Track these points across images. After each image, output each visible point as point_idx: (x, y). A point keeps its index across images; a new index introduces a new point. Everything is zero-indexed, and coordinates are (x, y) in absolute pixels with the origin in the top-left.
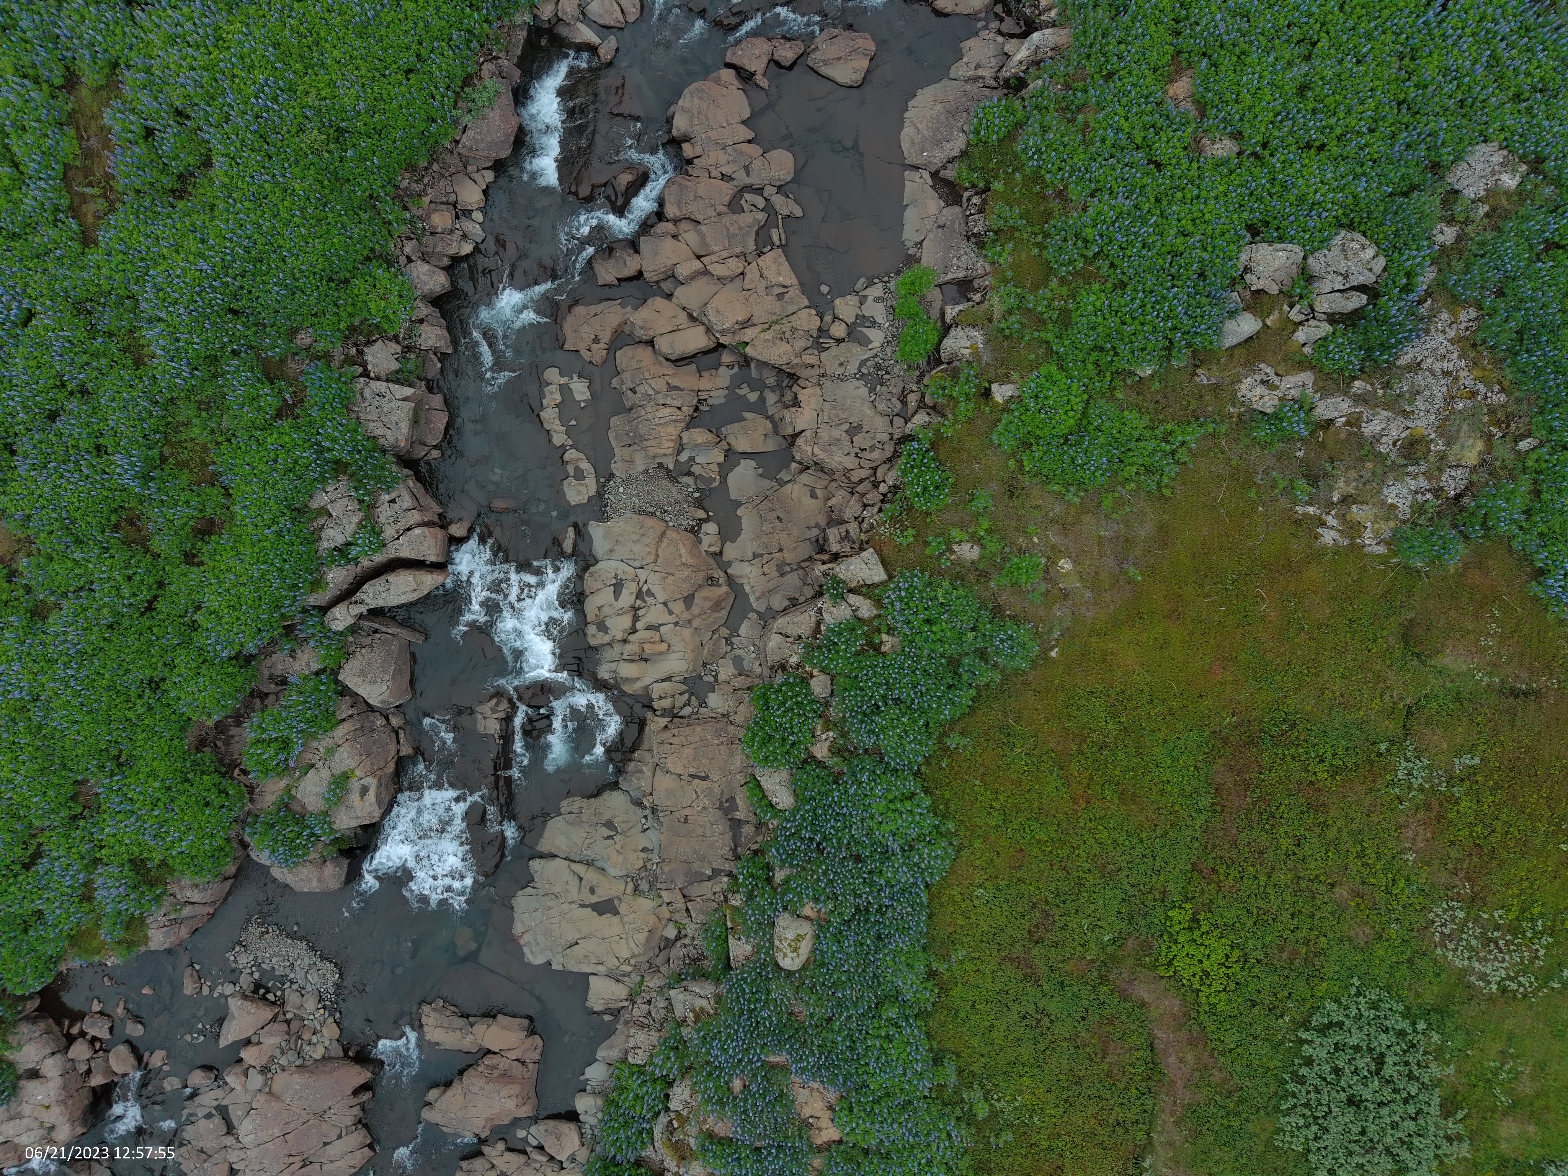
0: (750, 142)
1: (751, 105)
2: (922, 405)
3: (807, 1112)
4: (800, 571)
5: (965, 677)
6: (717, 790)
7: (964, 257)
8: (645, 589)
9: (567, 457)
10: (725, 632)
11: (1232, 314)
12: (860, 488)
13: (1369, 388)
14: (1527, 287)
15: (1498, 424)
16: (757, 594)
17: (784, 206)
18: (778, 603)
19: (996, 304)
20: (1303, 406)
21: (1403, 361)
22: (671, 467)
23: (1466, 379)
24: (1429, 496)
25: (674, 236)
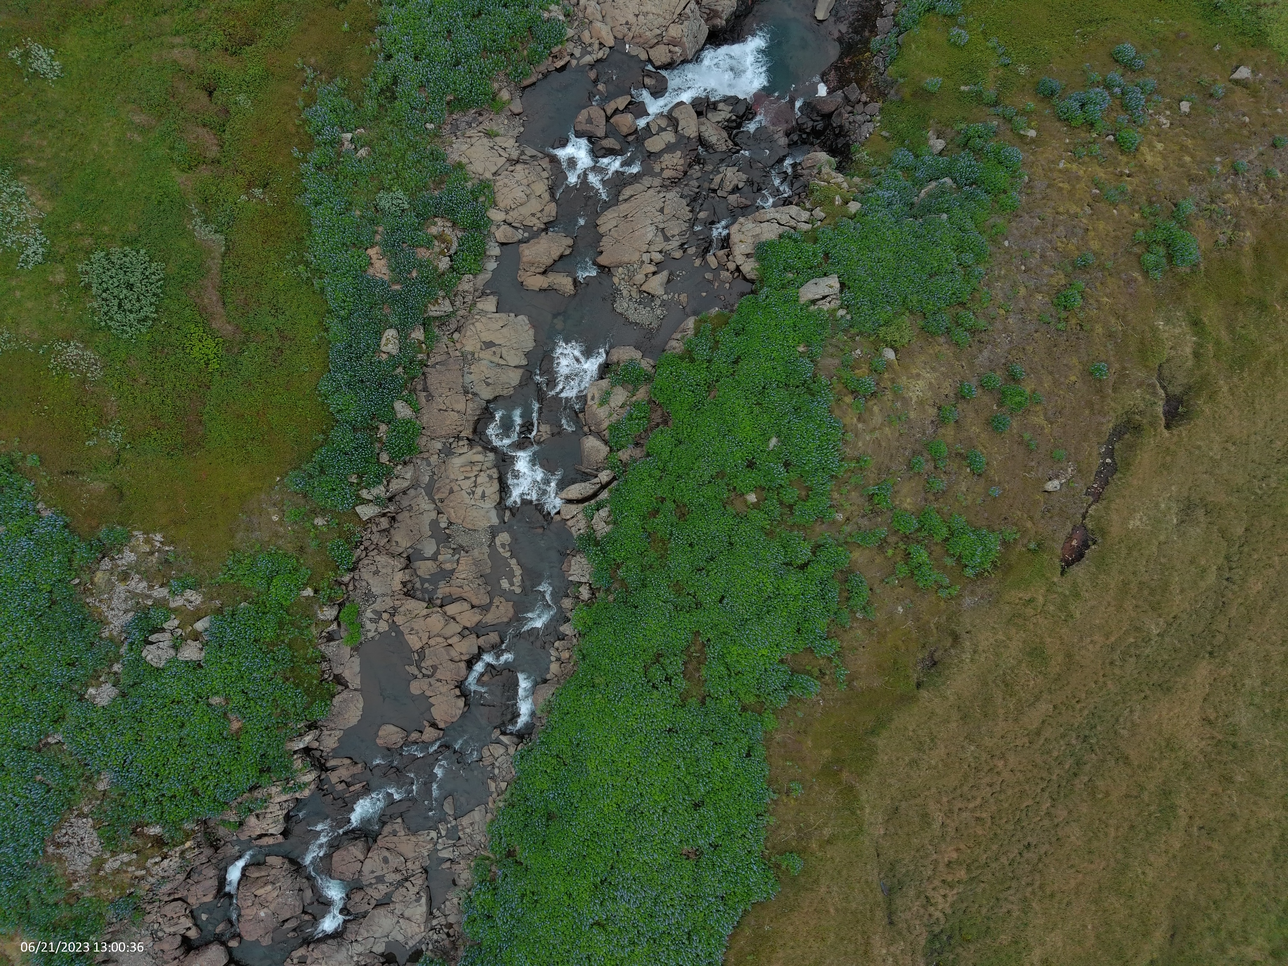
2: (347, 585)
3: (383, 262)
5: (317, 467)
6: (434, 405)
9: (509, 554)
10: (436, 477)
11: (206, 630)
12: (373, 547)
13: (145, 602)
14: (82, 646)
15: (89, 589)
17: (413, 670)
19: (314, 631)
20: (173, 593)
21: (132, 614)
23: (104, 608)
24: (116, 557)
25: (461, 654)
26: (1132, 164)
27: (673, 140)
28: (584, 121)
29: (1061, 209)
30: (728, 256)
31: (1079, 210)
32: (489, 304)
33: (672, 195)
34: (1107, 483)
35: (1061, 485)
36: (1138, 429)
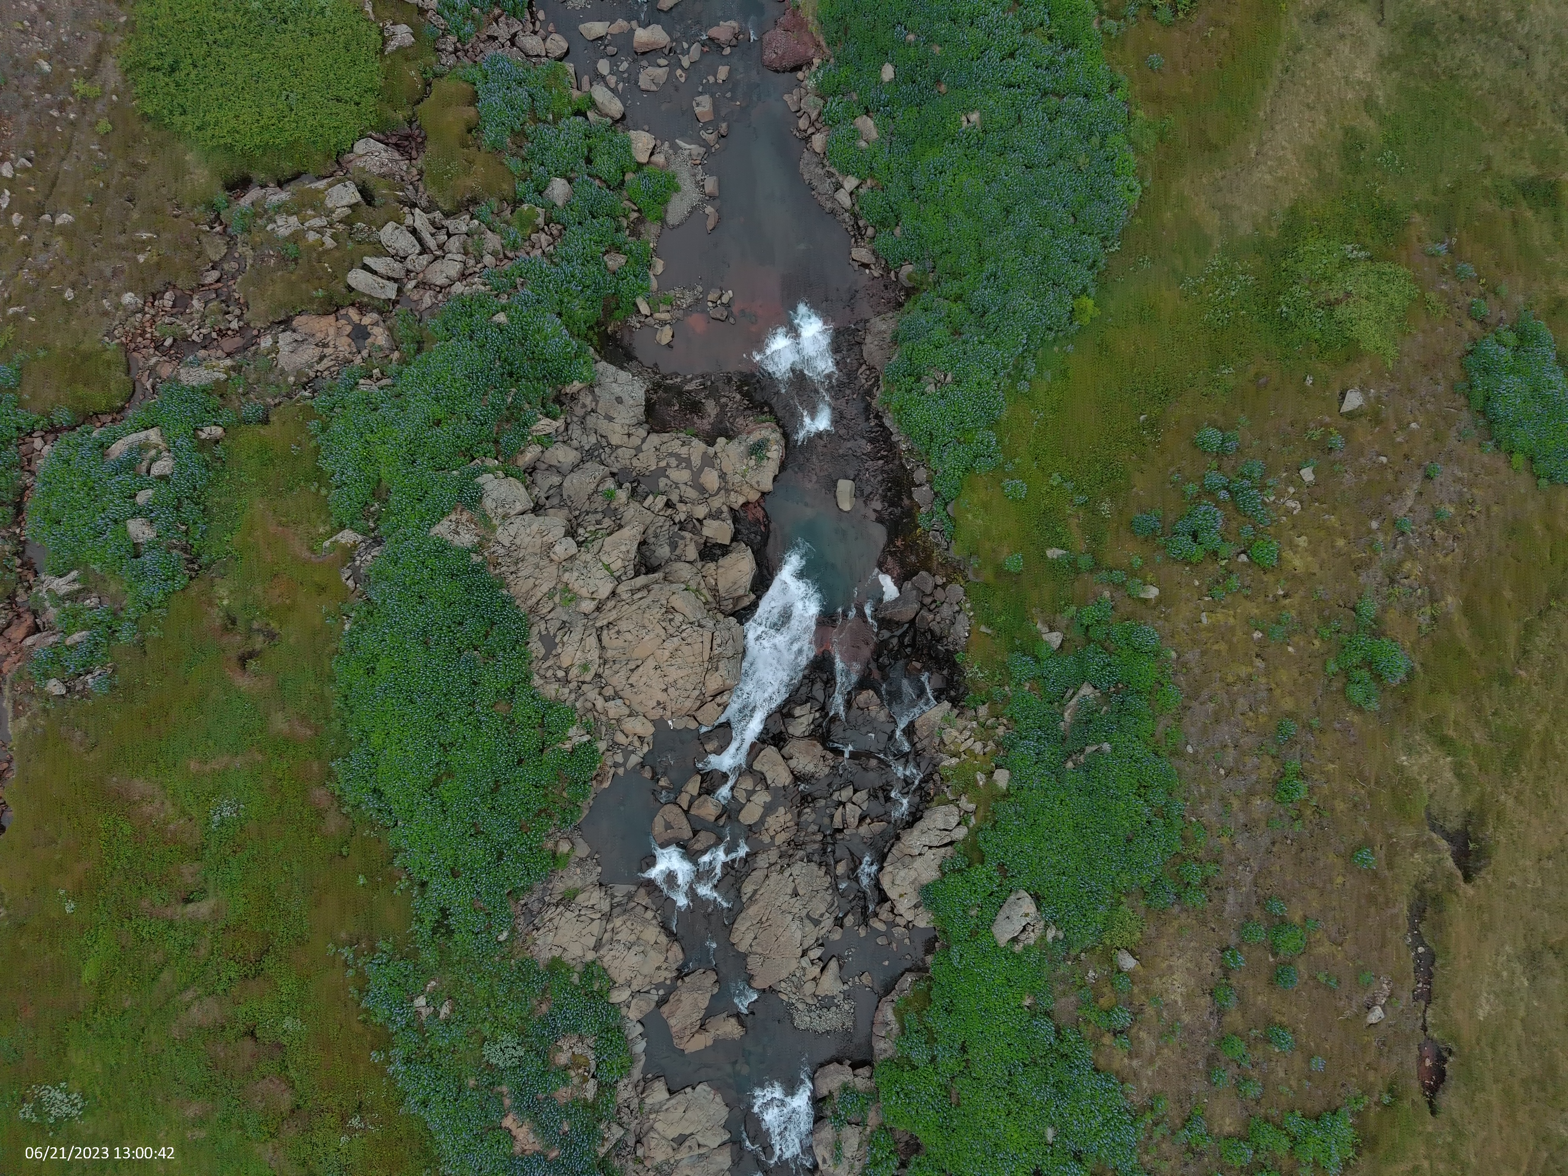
26: (1282, 581)
27: (768, 799)
28: (662, 829)
29: (1230, 679)
30: (892, 911)
31: (1250, 670)
32: (658, 1093)
33: (798, 868)
34: (1431, 975)
35: (1383, 1008)
36: (1437, 900)
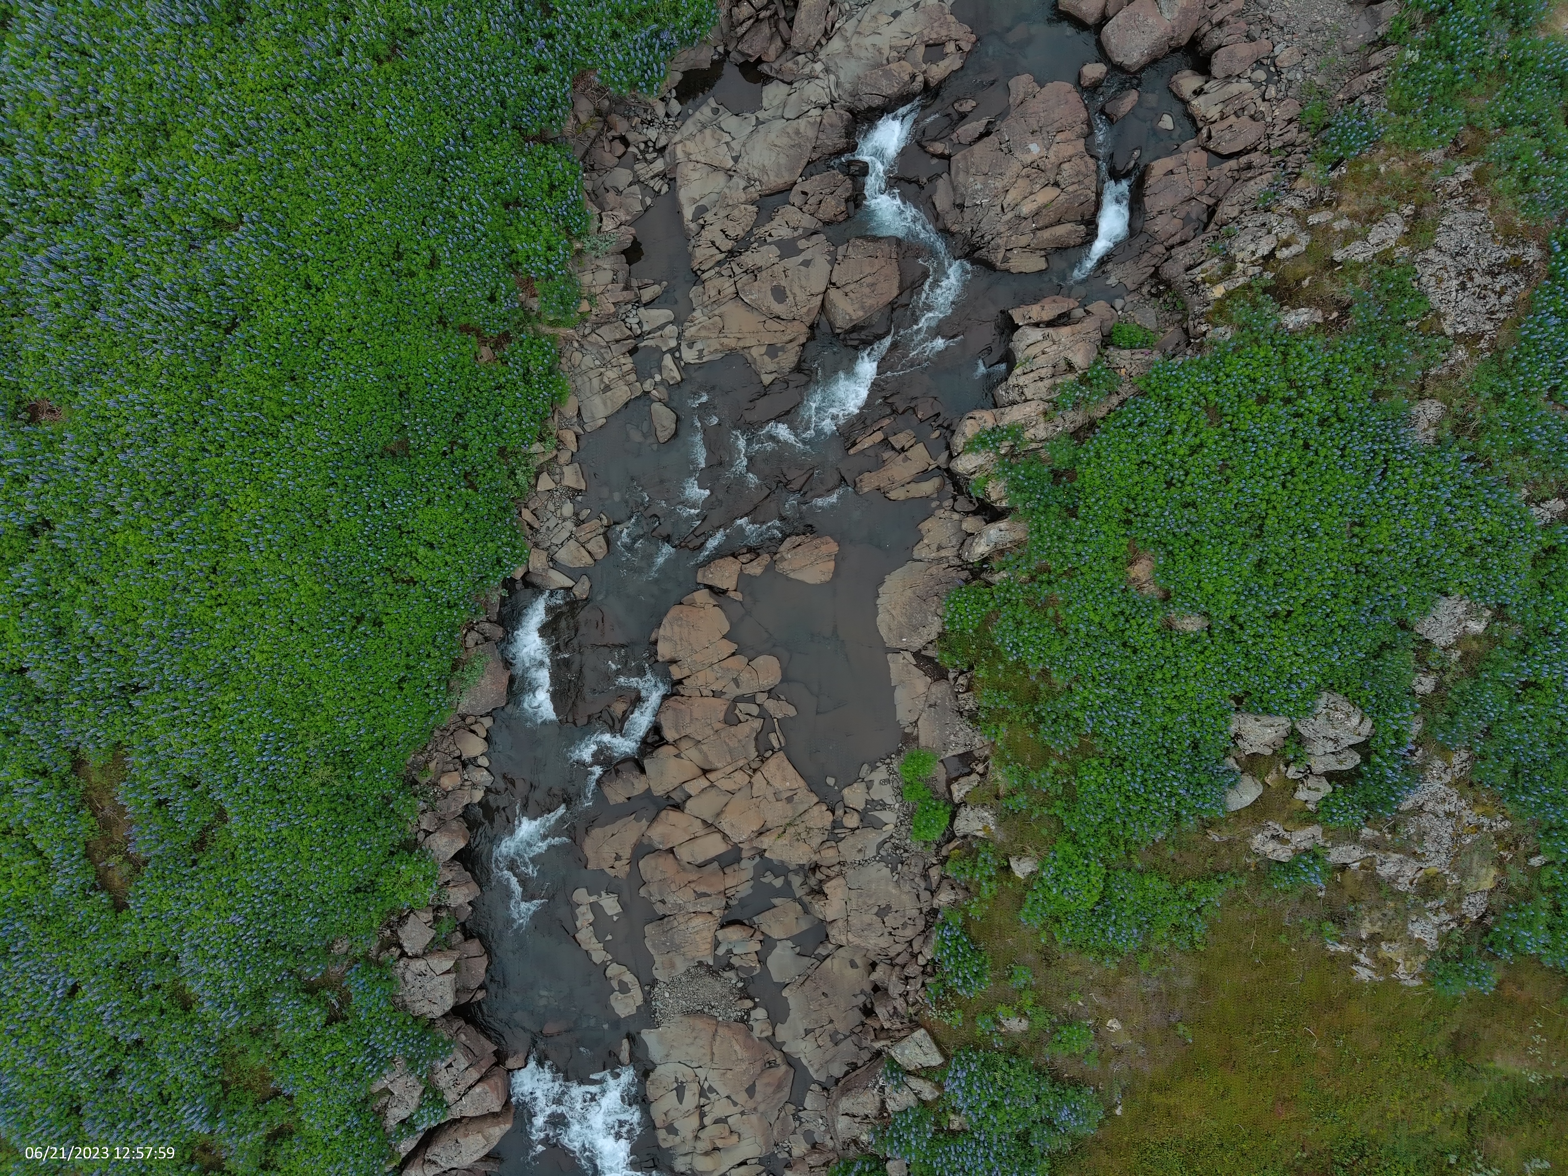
0: (733, 654)
1: (728, 618)
2: (944, 877)
4: (854, 1037)
5: (1037, 1147)
7: (961, 734)
8: (706, 1086)
9: (609, 973)
10: (791, 1108)
11: (1232, 785)
12: (897, 964)
13: (1377, 833)
14: (1512, 731)
15: (1507, 847)
16: (816, 1067)
17: (778, 709)
18: (838, 1070)
19: (1000, 779)
20: (1316, 853)
21: (1406, 806)
22: (711, 963)
23: (1469, 816)
24: (1453, 925)
25: (677, 756)
